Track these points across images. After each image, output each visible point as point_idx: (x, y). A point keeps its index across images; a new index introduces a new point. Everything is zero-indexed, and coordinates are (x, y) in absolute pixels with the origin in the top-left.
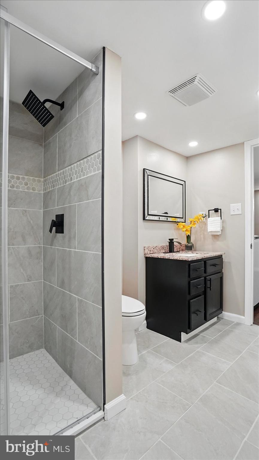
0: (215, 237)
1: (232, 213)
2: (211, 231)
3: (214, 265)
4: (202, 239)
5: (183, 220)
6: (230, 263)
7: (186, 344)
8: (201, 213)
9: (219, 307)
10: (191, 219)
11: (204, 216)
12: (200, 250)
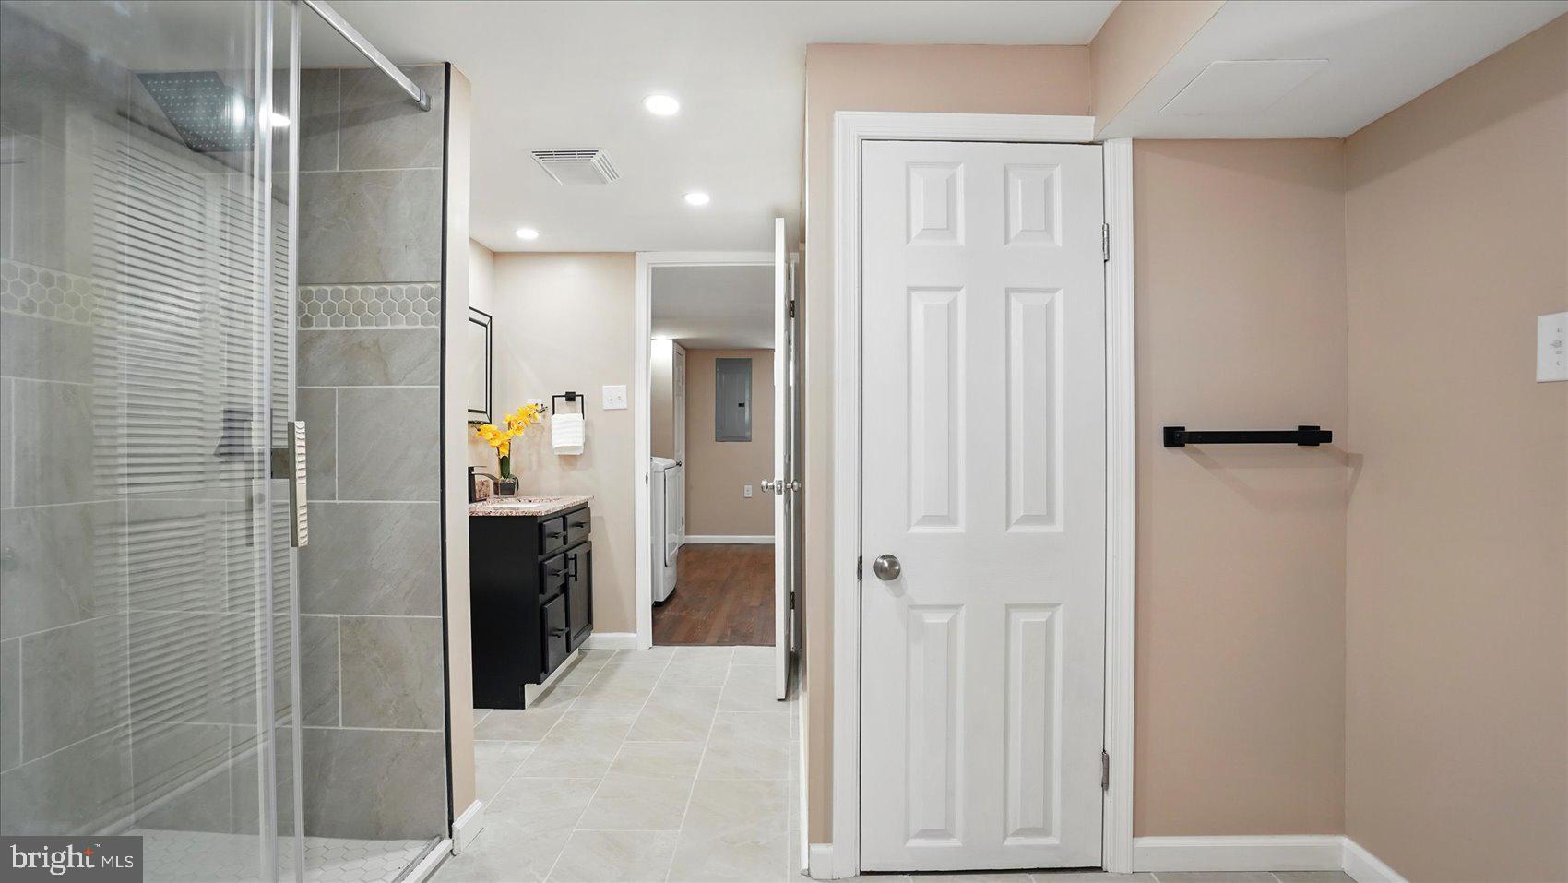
0: (569, 459)
1: (607, 405)
2: (561, 447)
3: (580, 525)
4: (535, 467)
5: (484, 418)
6: (601, 518)
7: (536, 709)
8: (531, 401)
9: (586, 622)
10: (509, 417)
11: (540, 408)
12: (538, 494)
